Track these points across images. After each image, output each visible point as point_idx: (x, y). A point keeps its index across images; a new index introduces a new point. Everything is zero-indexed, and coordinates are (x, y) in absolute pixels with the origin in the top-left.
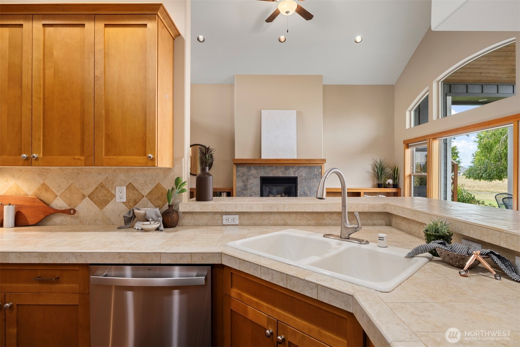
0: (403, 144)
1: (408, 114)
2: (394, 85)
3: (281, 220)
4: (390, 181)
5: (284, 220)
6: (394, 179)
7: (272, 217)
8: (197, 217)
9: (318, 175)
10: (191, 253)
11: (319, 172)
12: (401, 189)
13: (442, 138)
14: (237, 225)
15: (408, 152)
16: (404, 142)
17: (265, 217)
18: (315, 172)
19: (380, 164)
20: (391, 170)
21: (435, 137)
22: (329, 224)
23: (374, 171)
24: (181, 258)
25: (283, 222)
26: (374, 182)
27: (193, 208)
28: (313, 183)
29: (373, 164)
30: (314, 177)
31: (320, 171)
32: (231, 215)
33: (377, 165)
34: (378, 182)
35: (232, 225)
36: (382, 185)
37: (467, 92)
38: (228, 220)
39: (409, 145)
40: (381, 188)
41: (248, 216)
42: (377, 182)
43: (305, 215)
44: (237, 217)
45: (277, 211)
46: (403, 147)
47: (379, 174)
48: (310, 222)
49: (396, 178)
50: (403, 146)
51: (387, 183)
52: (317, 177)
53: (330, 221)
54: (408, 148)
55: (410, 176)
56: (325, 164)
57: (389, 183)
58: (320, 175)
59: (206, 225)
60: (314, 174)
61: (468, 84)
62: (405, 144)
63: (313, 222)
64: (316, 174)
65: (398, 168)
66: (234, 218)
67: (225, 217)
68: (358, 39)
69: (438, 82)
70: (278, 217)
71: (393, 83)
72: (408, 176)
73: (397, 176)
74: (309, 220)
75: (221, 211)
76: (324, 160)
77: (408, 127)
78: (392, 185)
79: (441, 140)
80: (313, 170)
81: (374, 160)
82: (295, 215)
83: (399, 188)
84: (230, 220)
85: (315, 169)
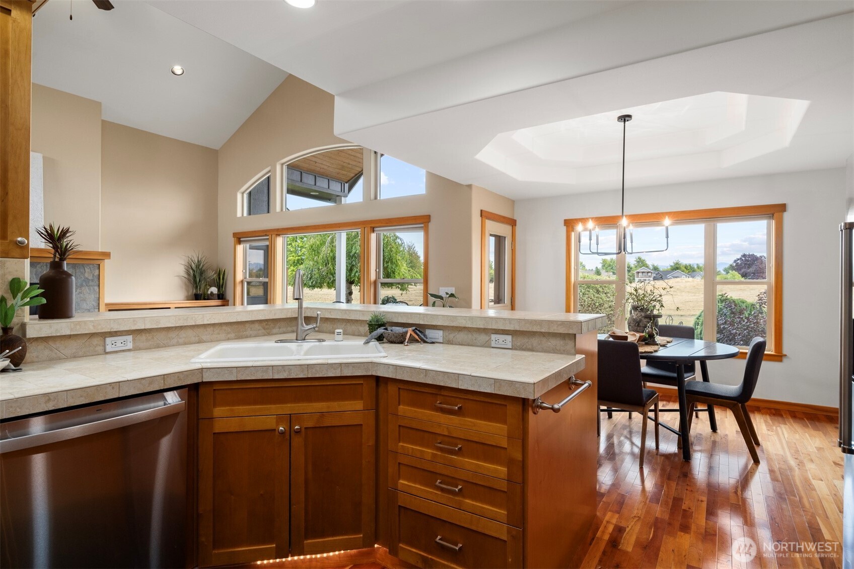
0: (233, 237)
1: (239, 196)
2: (218, 150)
3: (194, 337)
4: (214, 290)
5: (198, 336)
6: (219, 287)
7: (183, 334)
8: (58, 344)
9: (92, 280)
10: (164, 375)
11: (93, 275)
12: (228, 301)
13: (286, 236)
14: (129, 350)
15: (240, 248)
16: (235, 235)
17: (172, 334)
18: (86, 275)
19: (198, 266)
20: (215, 273)
21: (278, 233)
22: (251, 335)
23: (188, 274)
24: (150, 384)
25: (197, 338)
26: (188, 291)
27: (57, 330)
28: (81, 295)
29: (187, 264)
30: (84, 284)
31: (96, 273)
32: (120, 336)
33: (194, 266)
34: (195, 291)
35: (121, 351)
36: (201, 296)
37: (301, 181)
38: (116, 344)
39: (241, 239)
40: (200, 300)
41: (148, 335)
42: (193, 292)
43: (224, 327)
44: (130, 338)
45: (194, 324)
46: (233, 242)
47: (198, 280)
48: (229, 336)
49: (222, 285)
50: (232, 240)
51: (209, 292)
52: (91, 283)
53: (251, 332)
54: (240, 244)
55: (242, 282)
56: (106, 260)
57: (212, 293)
58: (96, 280)
59: (75, 357)
60: (83, 278)
61: (302, 172)
62: (236, 239)
63: (232, 335)
64: (87, 279)
65: (224, 271)
66: (125, 340)
67: (109, 340)
68: (178, 70)
69: (282, 164)
70: (190, 332)
71: (216, 146)
72: (239, 283)
73: (223, 282)
74: (228, 333)
75: (109, 331)
76: (107, 255)
77: (239, 214)
78: (217, 295)
79: (285, 237)
80: (82, 270)
81: (188, 257)
82: (212, 328)
83: (225, 299)
84: (119, 344)
85: (86, 269)
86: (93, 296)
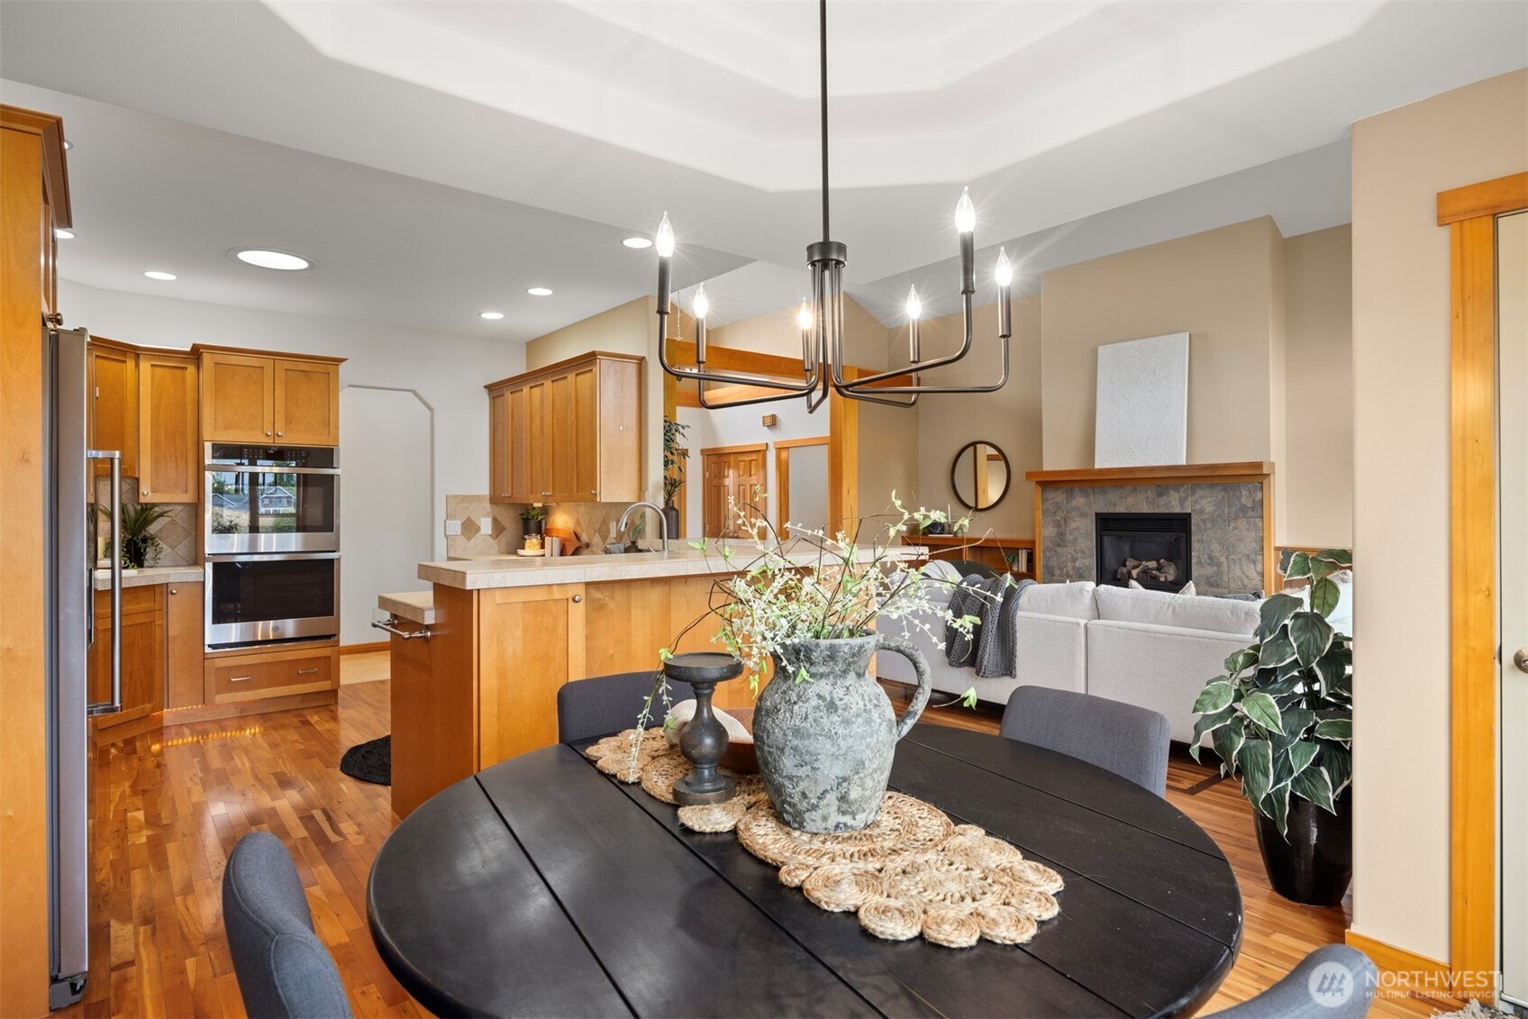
9: (1251, 508)
11: (1254, 500)
18: (1243, 501)
28: (1236, 531)
30: (1240, 514)
31: (1258, 497)
52: (1250, 513)
56: (1271, 476)
58: (1258, 508)
60: (1238, 506)
64: (1244, 506)
80: (1238, 493)
85: (1243, 491)
86: (1254, 534)
